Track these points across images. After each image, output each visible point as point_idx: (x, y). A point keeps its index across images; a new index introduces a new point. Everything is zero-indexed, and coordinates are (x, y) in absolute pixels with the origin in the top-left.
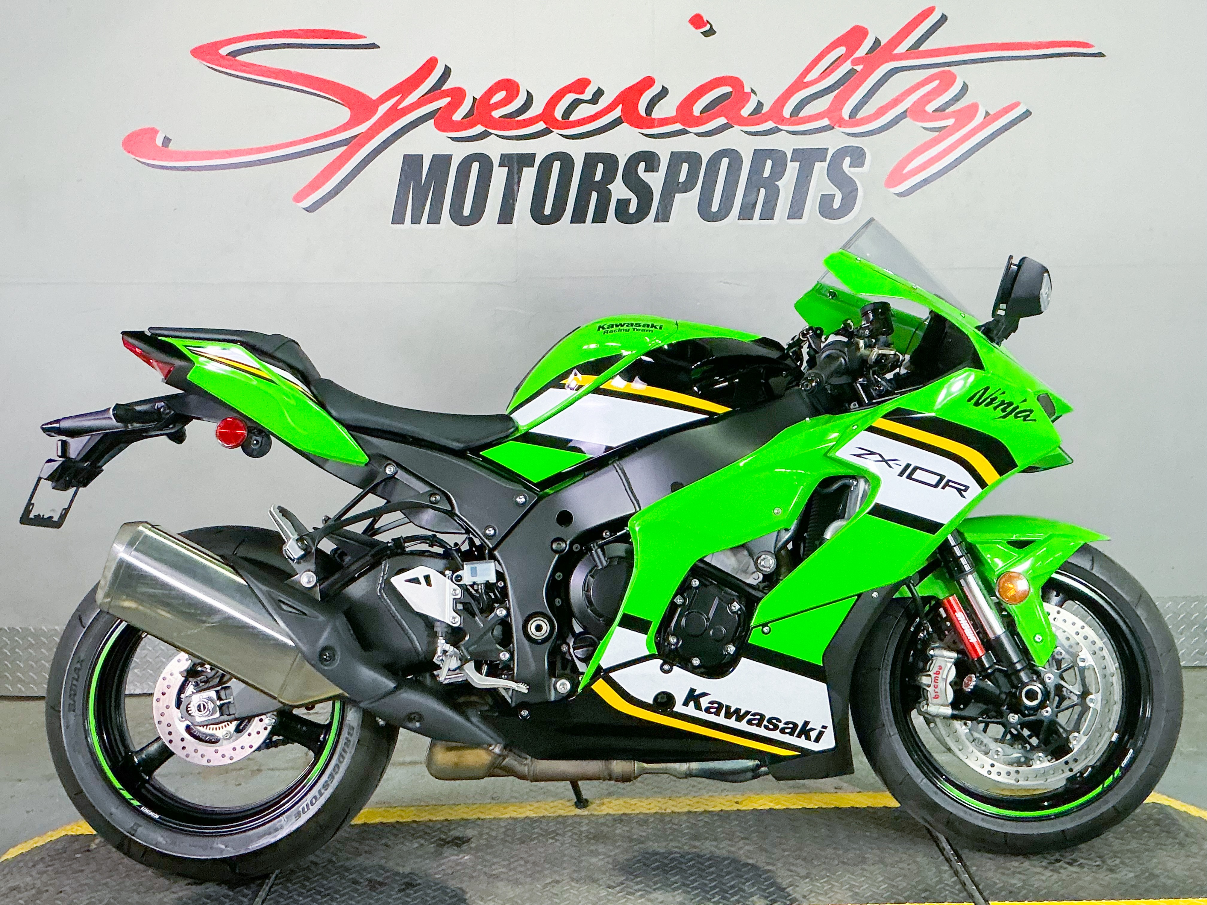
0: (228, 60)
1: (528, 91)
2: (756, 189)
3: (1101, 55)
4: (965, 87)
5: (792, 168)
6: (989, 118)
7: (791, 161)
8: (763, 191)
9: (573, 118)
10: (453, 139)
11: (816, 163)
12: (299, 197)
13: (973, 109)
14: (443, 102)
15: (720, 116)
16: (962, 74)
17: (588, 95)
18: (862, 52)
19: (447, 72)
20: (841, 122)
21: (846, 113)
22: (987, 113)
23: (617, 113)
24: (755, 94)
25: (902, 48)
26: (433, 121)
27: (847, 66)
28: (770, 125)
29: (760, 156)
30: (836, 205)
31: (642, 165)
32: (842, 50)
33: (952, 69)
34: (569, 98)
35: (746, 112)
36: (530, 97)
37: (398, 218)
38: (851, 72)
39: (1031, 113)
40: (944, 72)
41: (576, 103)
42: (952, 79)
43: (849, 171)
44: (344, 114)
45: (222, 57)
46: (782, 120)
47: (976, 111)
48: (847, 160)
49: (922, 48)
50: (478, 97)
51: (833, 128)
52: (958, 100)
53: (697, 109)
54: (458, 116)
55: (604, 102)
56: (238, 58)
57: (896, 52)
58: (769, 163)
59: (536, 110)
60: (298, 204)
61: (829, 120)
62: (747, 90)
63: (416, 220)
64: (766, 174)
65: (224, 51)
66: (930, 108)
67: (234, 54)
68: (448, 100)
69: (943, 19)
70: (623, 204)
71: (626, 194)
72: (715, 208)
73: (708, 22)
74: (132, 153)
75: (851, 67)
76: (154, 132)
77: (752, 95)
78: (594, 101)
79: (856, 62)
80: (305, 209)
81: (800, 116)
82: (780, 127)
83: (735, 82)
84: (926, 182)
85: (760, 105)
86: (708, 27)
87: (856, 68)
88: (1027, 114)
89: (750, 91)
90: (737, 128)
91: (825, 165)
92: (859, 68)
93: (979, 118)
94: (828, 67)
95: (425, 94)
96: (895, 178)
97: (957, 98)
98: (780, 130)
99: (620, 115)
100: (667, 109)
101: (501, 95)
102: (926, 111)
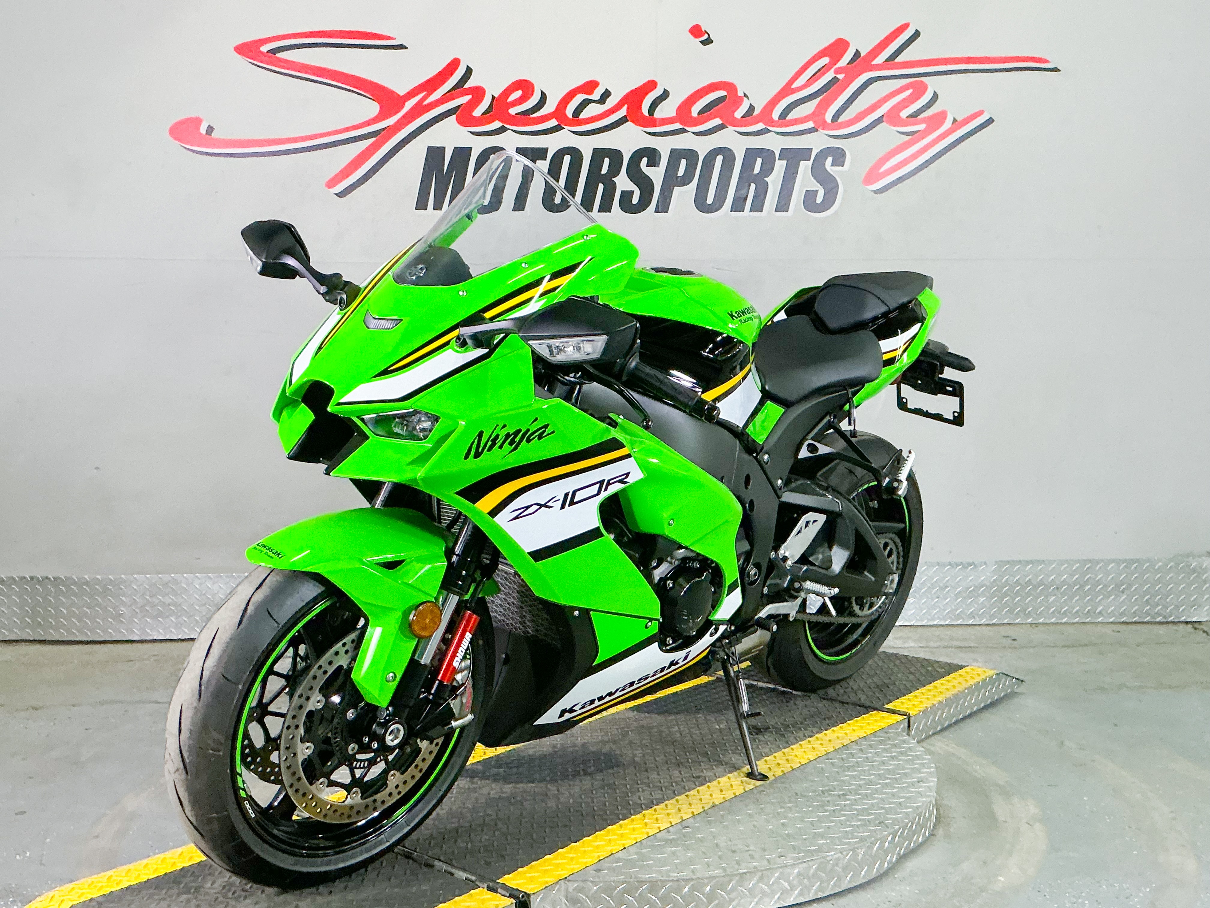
0: (268, 57)
1: (542, 92)
2: (747, 184)
3: (1056, 70)
4: (935, 96)
5: (780, 166)
6: (957, 124)
7: (779, 159)
8: (753, 186)
9: (583, 116)
10: (473, 133)
11: (802, 162)
12: (331, 184)
13: (942, 116)
14: (464, 99)
15: (716, 117)
16: (933, 84)
17: (596, 95)
18: (844, 62)
19: (469, 71)
20: (824, 125)
21: (829, 117)
22: (955, 120)
23: (623, 112)
24: (747, 97)
25: (880, 60)
26: (455, 116)
27: (829, 76)
28: (760, 126)
29: (751, 154)
30: (819, 200)
31: (645, 161)
32: (825, 60)
33: (924, 79)
34: (580, 98)
35: (739, 114)
36: (544, 97)
37: (421, 204)
38: (835, 80)
39: (993, 121)
40: (916, 81)
41: (585, 103)
42: (924, 88)
43: (831, 170)
44: (373, 108)
45: (262, 53)
46: (772, 122)
47: (945, 119)
48: (830, 160)
49: (899, 59)
50: (496, 96)
51: (817, 130)
52: (929, 108)
53: (695, 111)
54: (478, 112)
55: (611, 102)
56: (278, 55)
57: (874, 62)
58: (759, 161)
59: (549, 107)
60: (330, 190)
61: (814, 122)
62: (740, 94)
63: (438, 206)
64: (757, 170)
65: (265, 49)
66: (904, 114)
67: (274, 51)
68: (469, 97)
69: (917, 34)
70: (626, 196)
71: (630, 186)
72: (710, 200)
73: (706, 32)
74: (179, 140)
75: (834, 75)
76: (198, 121)
77: (745, 99)
78: (602, 100)
79: (838, 71)
80: (336, 194)
81: (787, 118)
82: (769, 128)
83: (729, 87)
84: (900, 180)
85: (752, 108)
86: (706, 36)
87: (838, 76)
88: (991, 121)
89: (743, 95)
90: (731, 128)
91: (810, 163)
92: (841, 77)
93: (948, 124)
94: (813, 75)
95: (449, 91)
96: (871, 176)
97: (929, 105)
98: (770, 131)
99: (625, 114)
100: (666, 110)
101: (518, 94)
102: (900, 117)
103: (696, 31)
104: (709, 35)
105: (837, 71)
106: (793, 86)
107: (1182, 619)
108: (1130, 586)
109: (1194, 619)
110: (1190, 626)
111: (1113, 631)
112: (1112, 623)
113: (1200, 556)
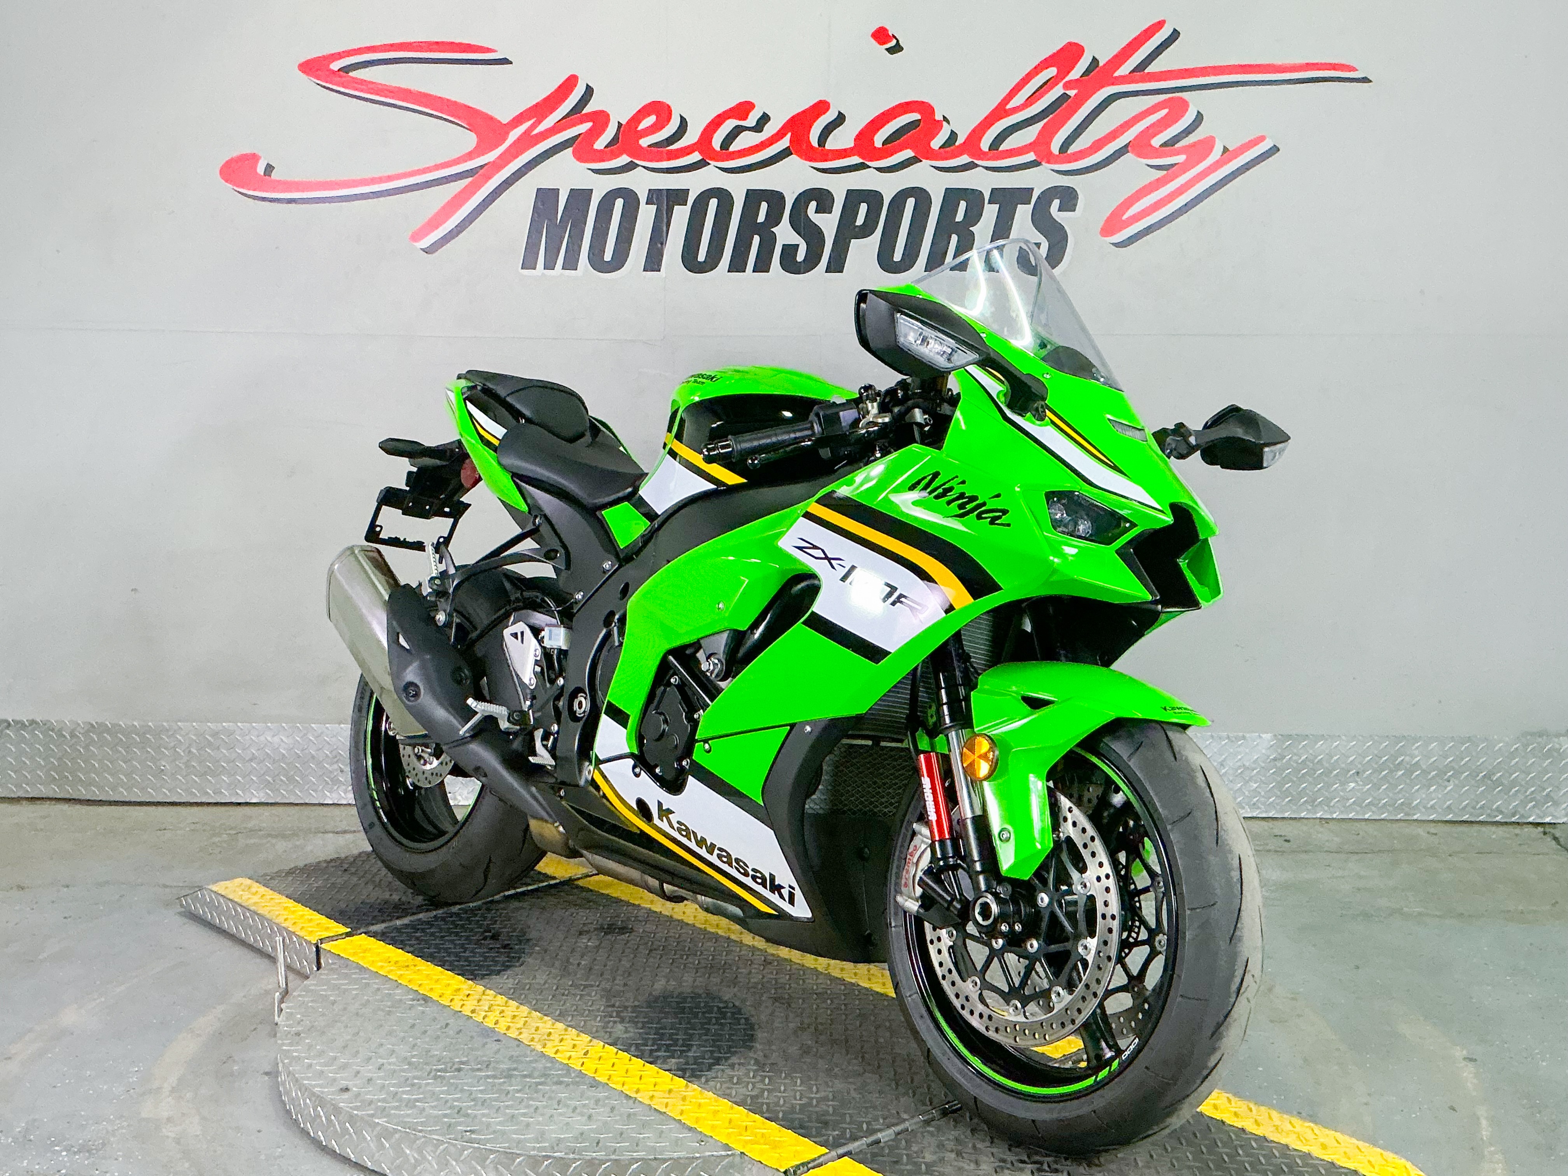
0: (341, 77)
1: (681, 117)
2: (946, 236)
3: (1365, 80)
4: (1199, 117)
5: (990, 212)
6: (1227, 154)
7: (990, 203)
8: (954, 238)
9: (732, 148)
10: (594, 171)
11: (1019, 207)
12: (417, 236)
13: (1208, 144)
14: (583, 128)
15: (906, 148)
16: (1196, 101)
17: (751, 121)
18: (1076, 73)
19: (589, 91)
20: (1049, 158)
21: (1055, 147)
22: (1225, 150)
23: (785, 143)
24: (948, 122)
25: (1125, 70)
26: (571, 149)
27: (1057, 91)
28: (965, 159)
29: (952, 196)
31: (813, 205)
32: (1052, 72)
33: (1185, 95)
34: (730, 124)
35: (936, 143)
36: (683, 122)
37: (529, 263)
38: (1064, 97)
40: (1174, 98)
41: (736, 132)
42: (1184, 106)
43: (1058, 216)
44: (470, 140)
45: (333, 72)
46: (980, 154)
47: (1212, 146)
48: (1056, 203)
49: (1149, 69)
50: (624, 122)
51: (1039, 164)
52: (1190, 133)
53: (879, 140)
54: (600, 144)
55: (770, 129)
56: (351, 74)
57: (1116, 74)
58: (963, 205)
59: (691, 137)
60: (416, 244)
61: (1036, 154)
62: (938, 117)
63: (550, 265)
64: (960, 217)
66: (1156, 142)
67: (346, 69)
68: (589, 125)
69: (1175, 35)
70: (789, 251)
71: (794, 238)
72: (897, 257)
73: (894, 36)
74: (231, 183)
75: (1062, 91)
76: (255, 158)
77: (945, 123)
78: (759, 127)
79: (1069, 85)
80: (423, 250)
81: (1000, 149)
82: (976, 162)
83: (925, 108)
84: (1150, 230)
85: (953, 135)
86: (894, 42)
87: (1068, 92)
88: (1275, 149)
89: (942, 119)
90: (926, 163)
91: (1029, 208)
92: (1072, 93)
93: (1216, 154)
94: (1034, 93)
95: (563, 118)
96: (1111, 225)
97: (1188, 131)
98: (977, 166)
99: (788, 145)
100: (843, 138)
101: (650, 120)
102: (1151, 146)
103: (881, 35)
104: (898, 41)
105: (1067, 86)
106: (1008, 107)
107: (1531, 820)
108: (1457, 773)
109: (1548, 820)
110: (1540, 829)
111: (1428, 833)
112: (1433, 821)
113: (1558, 735)
